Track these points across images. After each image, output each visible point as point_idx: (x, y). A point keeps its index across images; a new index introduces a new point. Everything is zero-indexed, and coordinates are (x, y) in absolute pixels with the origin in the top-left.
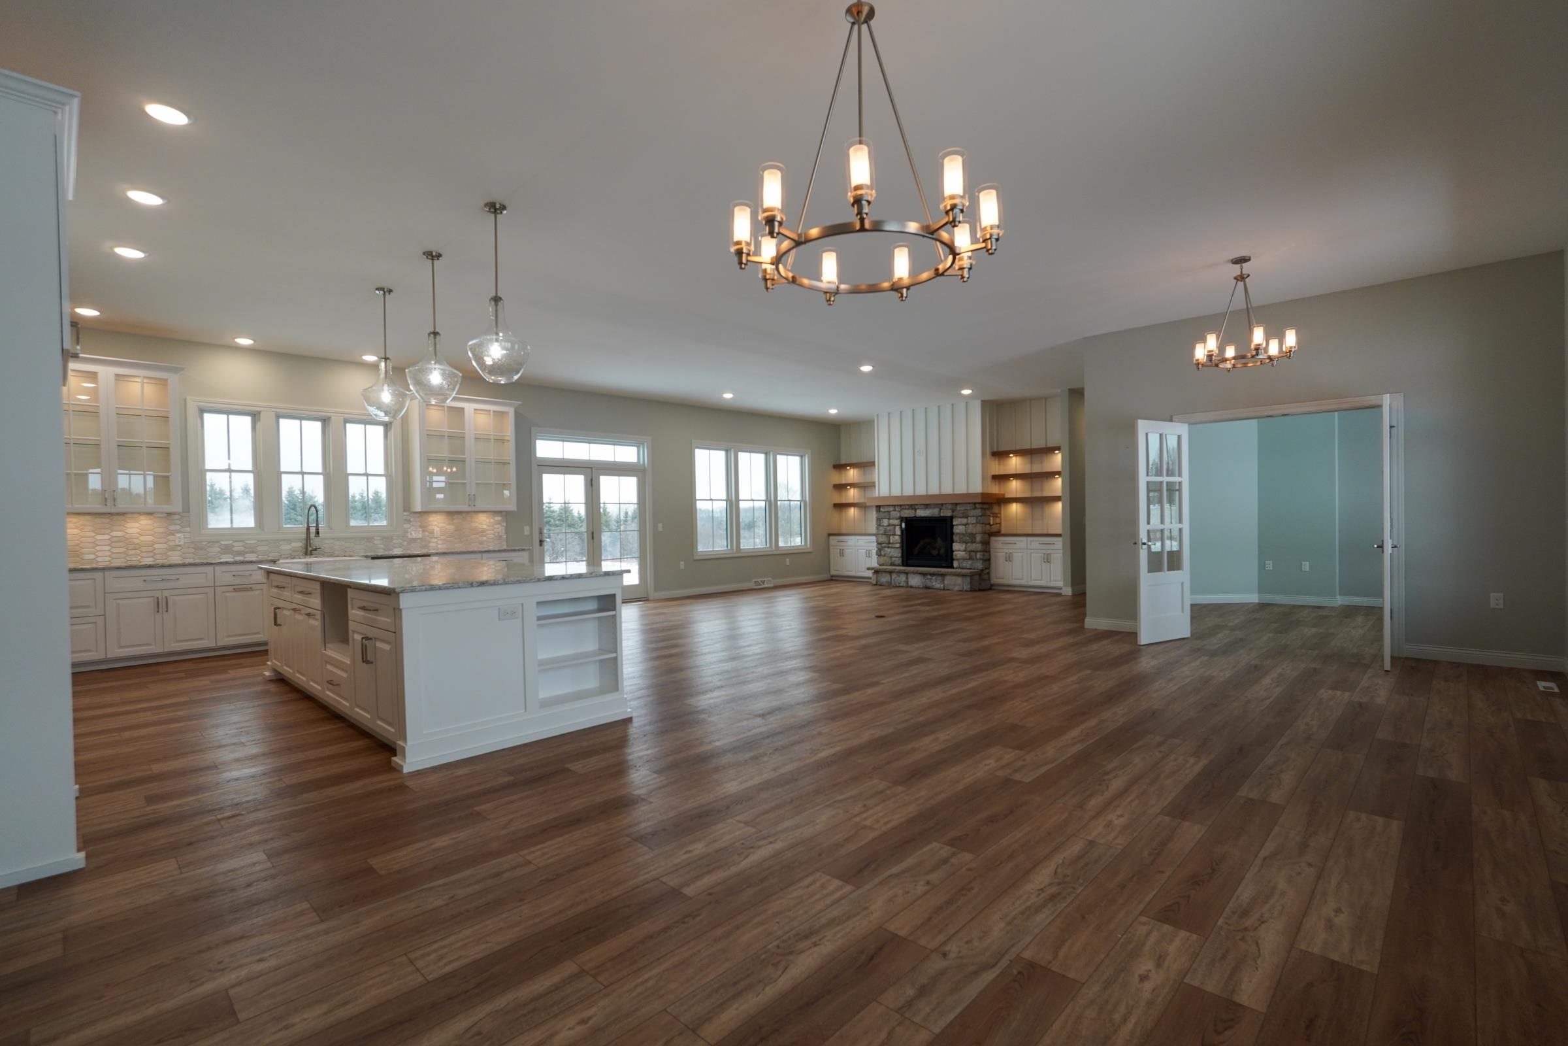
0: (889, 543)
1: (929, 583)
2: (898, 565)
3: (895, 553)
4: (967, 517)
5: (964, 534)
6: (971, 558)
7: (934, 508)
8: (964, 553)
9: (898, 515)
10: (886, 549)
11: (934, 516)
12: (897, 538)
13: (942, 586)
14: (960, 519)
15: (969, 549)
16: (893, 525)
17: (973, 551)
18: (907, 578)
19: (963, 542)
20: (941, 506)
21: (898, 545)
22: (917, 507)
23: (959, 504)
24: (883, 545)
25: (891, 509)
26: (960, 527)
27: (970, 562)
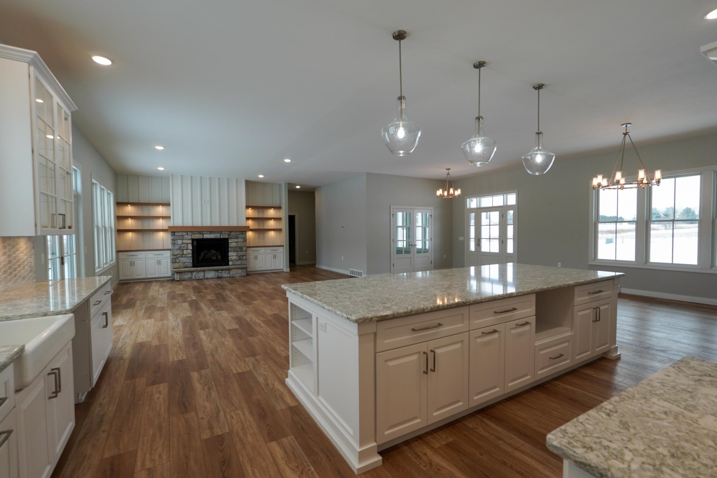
0: (183, 254)
1: (220, 275)
2: (190, 267)
3: (189, 261)
4: (237, 238)
5: (236, 247)
6: (240, 259)
7: (217, 233)
8: (236, 257)
9: (191, 237)
10: (181, 258)
11: (217, 238)
12: (190, 251)
13: (229, 275)
14: (233, 240)
15: (240, 255)
16: (186, 243)
17: (242, 256)
18: (204, 274)
19: (235, 251)
20: (221, 233)
21: (191, 255)
22: (204, 233)
23: (232, 231)
24: (178, 256)
25: (184, 234)
26: (234, 244)
27: (240, 261)
